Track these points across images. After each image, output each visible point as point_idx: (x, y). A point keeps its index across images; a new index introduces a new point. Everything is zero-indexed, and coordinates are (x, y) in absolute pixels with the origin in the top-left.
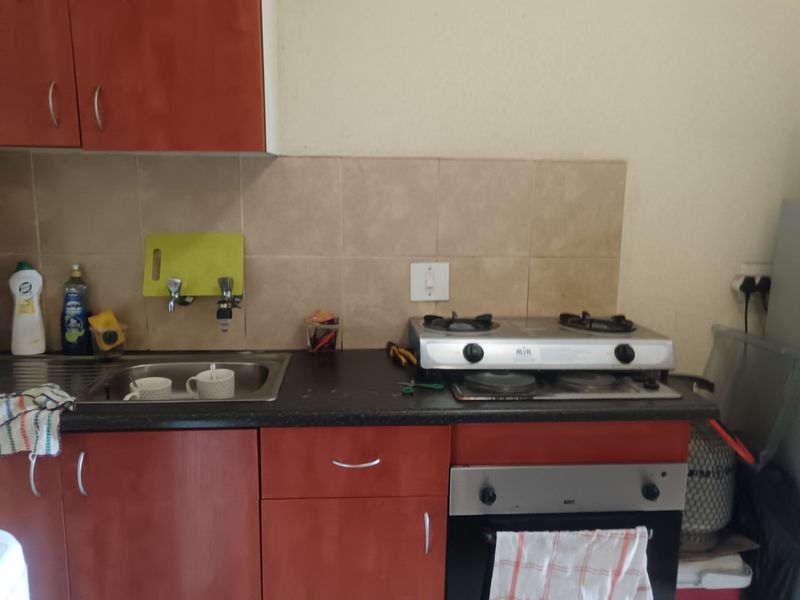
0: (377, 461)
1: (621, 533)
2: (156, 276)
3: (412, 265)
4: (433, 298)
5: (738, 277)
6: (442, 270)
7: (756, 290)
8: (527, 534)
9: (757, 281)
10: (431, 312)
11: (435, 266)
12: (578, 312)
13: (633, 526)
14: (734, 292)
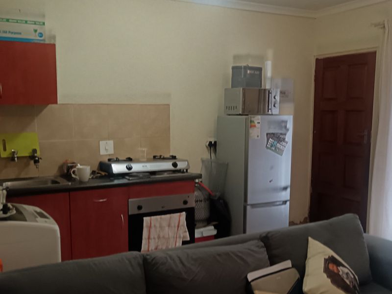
0: (105, 200)
1: (178, 214)
2: (5, 149)
3: (100, 142)
4: (108, 153)
5: (207, 142)
6: (111, 143)
7: (212, 146)
8: (152, 217)
9: (213, 143)
10: (110, 157)
11: (108, 141)
12: (158, 155)
13: (182, 212)
14: (206, 147)
